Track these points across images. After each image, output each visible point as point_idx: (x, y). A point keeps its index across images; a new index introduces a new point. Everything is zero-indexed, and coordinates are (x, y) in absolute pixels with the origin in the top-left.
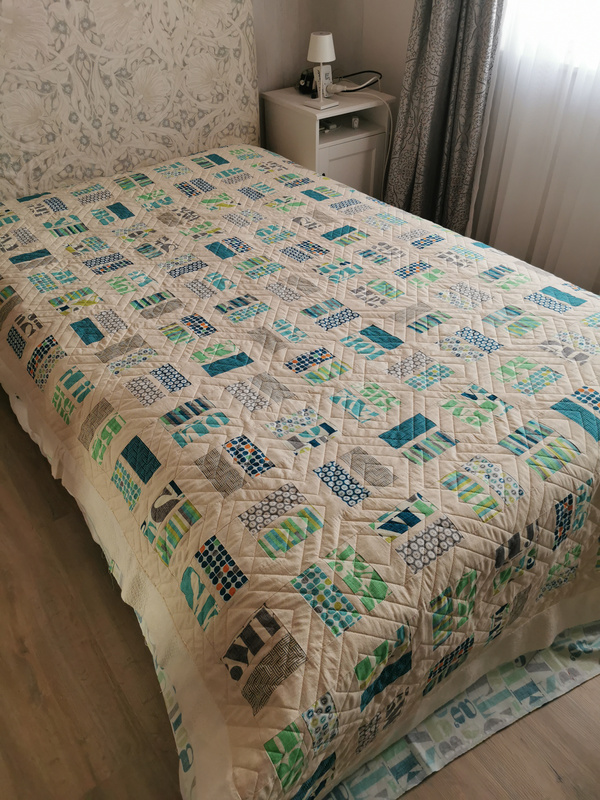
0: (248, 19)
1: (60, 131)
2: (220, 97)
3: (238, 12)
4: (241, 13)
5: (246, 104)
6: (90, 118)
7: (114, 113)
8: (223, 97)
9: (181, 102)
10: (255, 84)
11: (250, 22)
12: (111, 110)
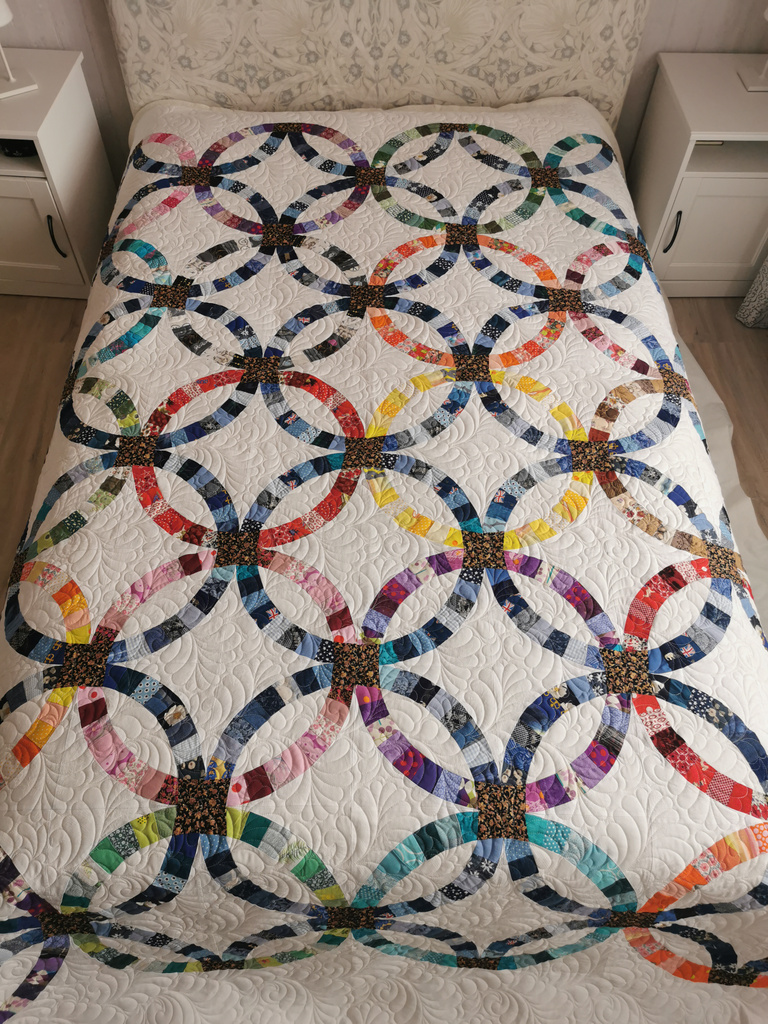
1: (326, 52)
2: (568, 52)
5: (607, 70)
6: (369, 44)
7: (403, 44)
8: (573, 52)
9: (503, 48)
10: (633, 44)
12: (400, 39)
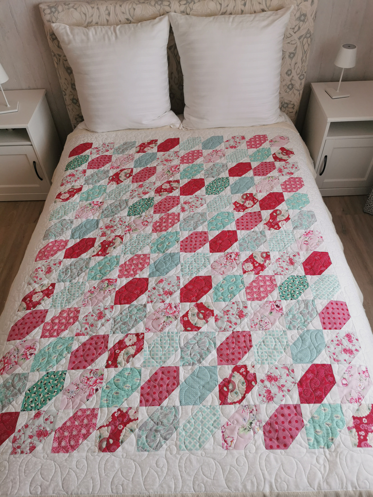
0: (307, 33)
3: (299, 28)
4: (301, 29)
11: (308, 35)
